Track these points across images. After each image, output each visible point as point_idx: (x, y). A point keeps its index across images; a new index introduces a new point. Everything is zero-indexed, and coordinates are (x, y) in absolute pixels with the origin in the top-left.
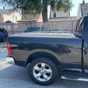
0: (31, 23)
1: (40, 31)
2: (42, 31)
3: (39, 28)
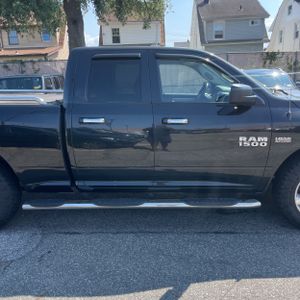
0: (22, 63)
1: (44, 90)
2: (48, 88)
3: (40, 78)
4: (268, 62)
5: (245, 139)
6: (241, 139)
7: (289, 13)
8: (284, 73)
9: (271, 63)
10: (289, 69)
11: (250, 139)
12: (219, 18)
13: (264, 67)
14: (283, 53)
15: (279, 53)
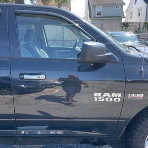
4: (124, 28)
5: (100, 94)
6: (96, 94)
7: (136, 3)
8: (133, 34)
9: (125, 29)
10: (136, 32)
11: (105, 95)
12: (99, 5)
13: (122, 31)
14: (132, 23)
15: (130, 23)
